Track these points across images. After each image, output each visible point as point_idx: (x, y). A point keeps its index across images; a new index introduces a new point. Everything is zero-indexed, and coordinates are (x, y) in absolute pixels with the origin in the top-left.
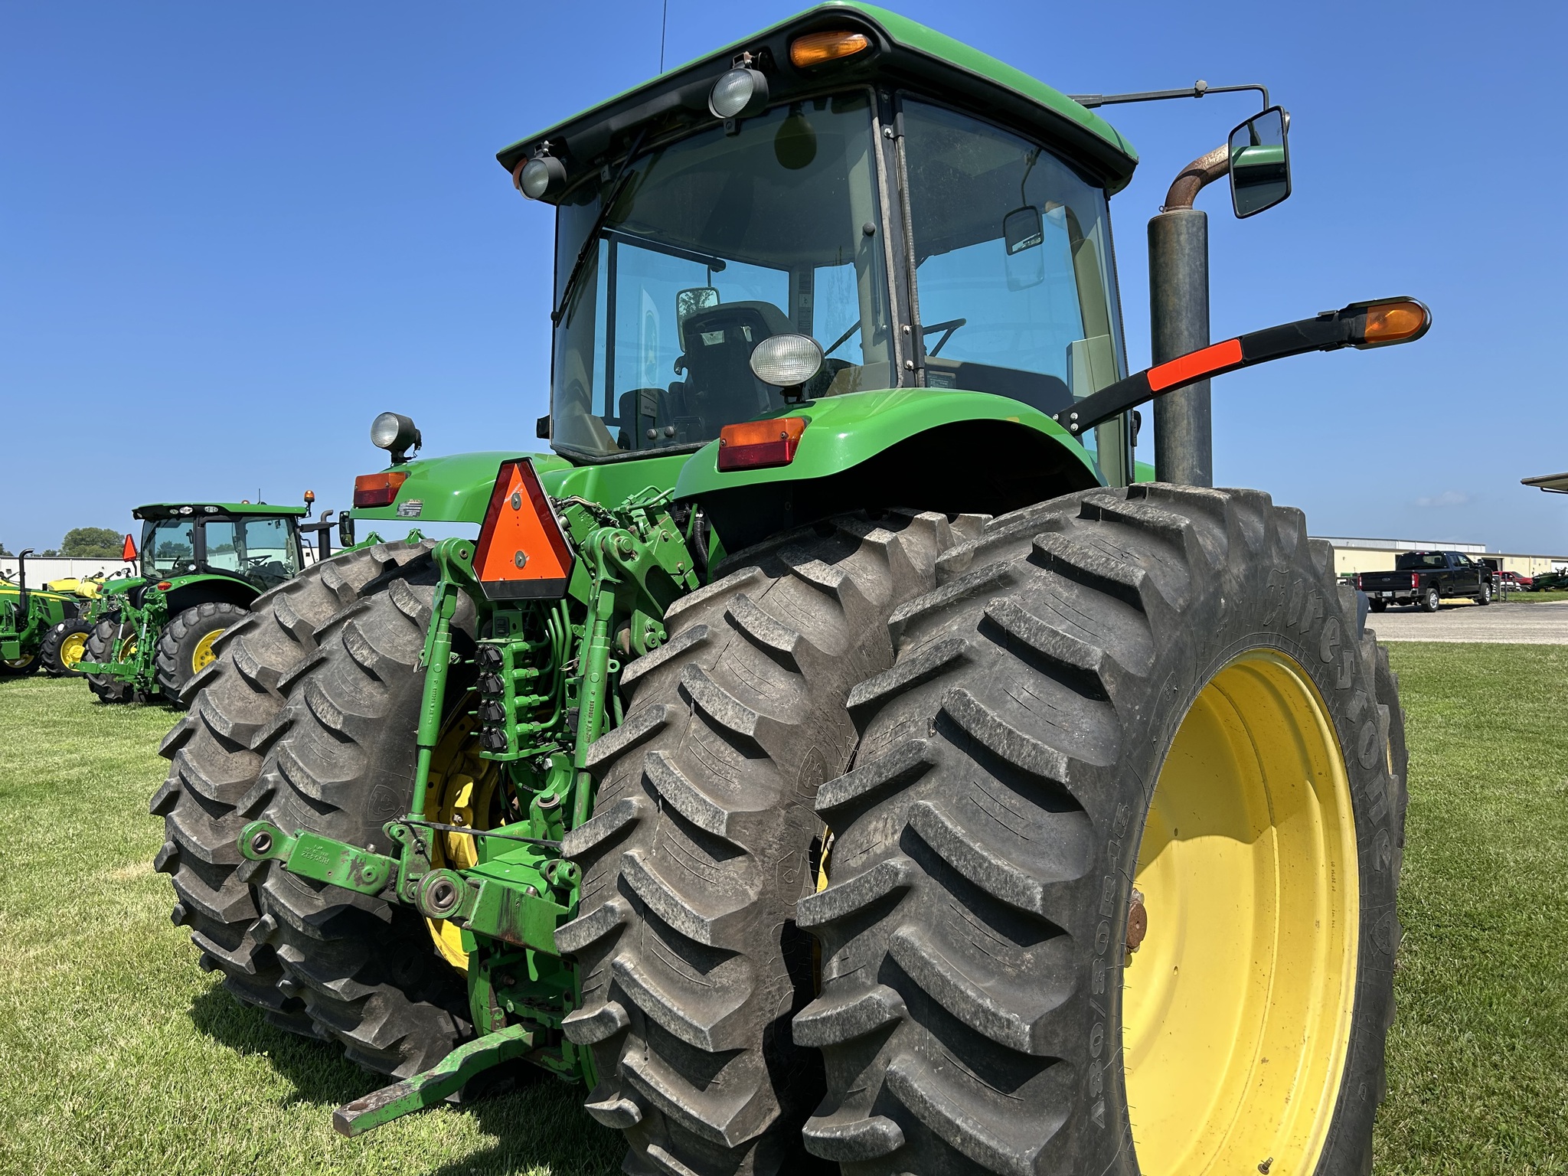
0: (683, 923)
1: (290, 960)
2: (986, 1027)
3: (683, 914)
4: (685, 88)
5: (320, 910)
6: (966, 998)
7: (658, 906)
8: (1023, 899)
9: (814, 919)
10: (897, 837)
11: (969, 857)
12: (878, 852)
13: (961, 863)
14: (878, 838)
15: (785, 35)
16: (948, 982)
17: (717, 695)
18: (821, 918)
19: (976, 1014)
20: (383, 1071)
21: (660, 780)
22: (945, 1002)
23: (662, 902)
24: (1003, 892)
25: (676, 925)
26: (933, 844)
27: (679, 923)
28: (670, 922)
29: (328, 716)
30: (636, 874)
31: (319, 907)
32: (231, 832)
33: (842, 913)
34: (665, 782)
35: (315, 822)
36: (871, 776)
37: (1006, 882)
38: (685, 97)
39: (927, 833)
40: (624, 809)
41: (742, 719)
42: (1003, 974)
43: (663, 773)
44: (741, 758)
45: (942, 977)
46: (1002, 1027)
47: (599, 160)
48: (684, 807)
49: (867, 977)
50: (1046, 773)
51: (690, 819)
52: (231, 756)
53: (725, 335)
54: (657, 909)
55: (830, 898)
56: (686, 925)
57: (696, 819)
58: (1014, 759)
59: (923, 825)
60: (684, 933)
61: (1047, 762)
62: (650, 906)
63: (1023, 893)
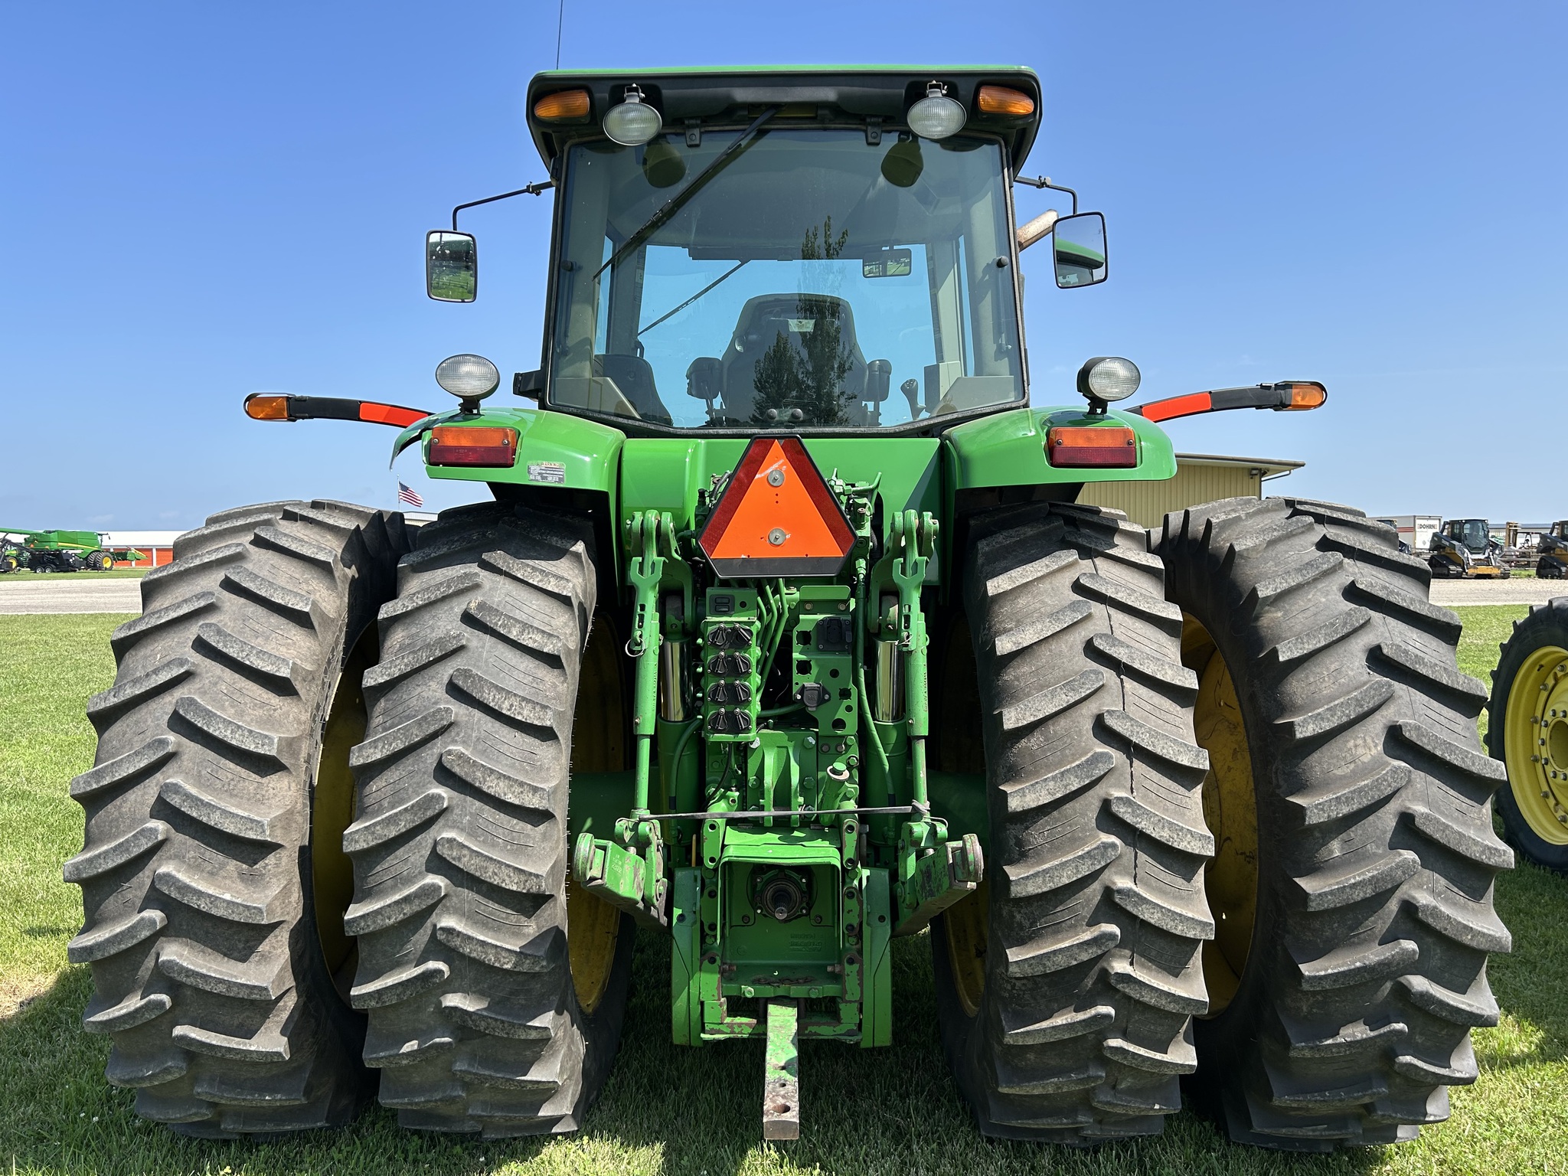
0: (1189, 843)
1: (471, 1009)
2: (1489, 859)
3: (1189, 836)
4: (846, 89)
5: (531, 939)
6: (1476, 843)
7: (1162, 834)
8: (1498, 773)
9: (1329, 816)
10: (1380, 748)
11: (1457, 752)
12: (1366, 761)
13: (1453, 757)
14: (1360, 751)
15: (977, 80)
16: (1464, 835)
17: (1148, 658)
18: (1338, 814)
19: (1483, 852)
20: (520, 1117)
21: (1132, 731)
22: (1462, 849)
23: (1166, 829)
24: (1485, 771)
25: (1182, 846)
26: (1429, 748)
27: (1185, 843)
28: (1175, 845)
29: (525, 712)
30: (1133, 812)
31: (529, 935)
32: (274, 880)
33: (1361, 807)
34: (1138, 732)
35: (528, 836)
36: (1352, 708)
37: (1485, 765)
38: (841, 97)
39: (1422, 741)
40: (1104, 760)
41: (1184, 676)
42: (1475, 825)
43: (1132, 725)
44: (1179, 708)
45: (1459, 833)
46: (1500, 856)
47: (693, 122)
48: (1165, 751)
49: (1378, 847)
50: (1479, 693)
51: (1174, 760)
52: (265, 780)
53: (816, 325)
54: (1161, 836)
55: (1346, 798)
56: (1192, 844)
57: (1180, 759)
58: (1456, 686)
59: (1418, 736)
60: (1190, 851)
61: (1477, 686)
62: (1153, 835)
63: (1497, 770)
